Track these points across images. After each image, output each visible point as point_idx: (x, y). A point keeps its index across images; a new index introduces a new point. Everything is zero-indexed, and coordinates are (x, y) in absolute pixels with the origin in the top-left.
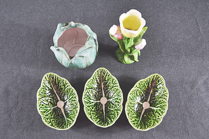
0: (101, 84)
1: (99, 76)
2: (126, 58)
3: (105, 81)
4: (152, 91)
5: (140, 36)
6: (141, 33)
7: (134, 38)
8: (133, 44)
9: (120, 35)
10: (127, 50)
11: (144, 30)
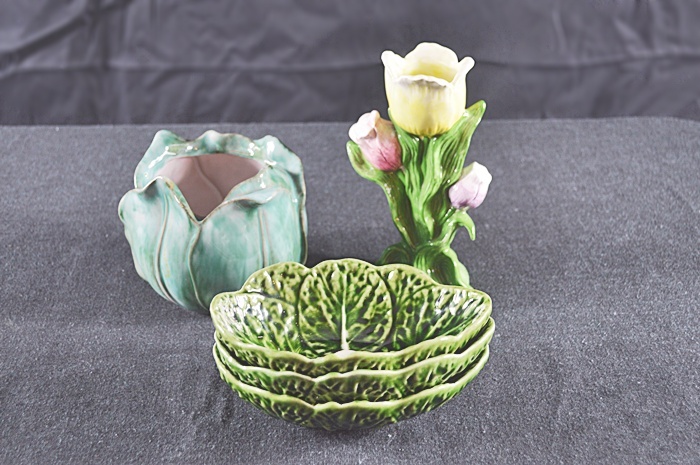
5: (462, 137)
6: (465, 123)
7: (444, 149)
8: (439, 175)
9: (390, 141)
10: (419, 223)
11: (474, 115)
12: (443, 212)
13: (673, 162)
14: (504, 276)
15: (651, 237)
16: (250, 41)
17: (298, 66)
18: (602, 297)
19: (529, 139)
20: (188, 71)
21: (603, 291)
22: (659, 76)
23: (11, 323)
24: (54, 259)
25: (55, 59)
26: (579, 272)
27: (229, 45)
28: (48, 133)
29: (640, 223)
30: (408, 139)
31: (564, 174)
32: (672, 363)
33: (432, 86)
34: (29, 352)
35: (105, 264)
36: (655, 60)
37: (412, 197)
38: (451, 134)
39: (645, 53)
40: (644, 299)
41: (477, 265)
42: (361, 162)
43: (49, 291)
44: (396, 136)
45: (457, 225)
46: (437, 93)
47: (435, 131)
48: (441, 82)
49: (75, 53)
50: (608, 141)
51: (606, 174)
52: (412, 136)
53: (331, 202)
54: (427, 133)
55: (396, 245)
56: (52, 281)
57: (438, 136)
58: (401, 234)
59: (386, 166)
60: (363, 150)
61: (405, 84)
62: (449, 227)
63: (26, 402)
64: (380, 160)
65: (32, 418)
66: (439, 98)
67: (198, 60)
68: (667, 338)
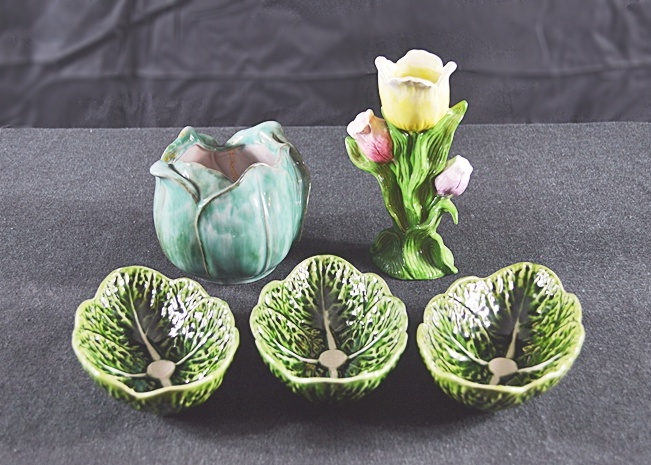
0: (322, 313)
1: (313, 288)
2: (410, 255)
3: (335, 305)
4: (521, 327)
5: (446, 132)
6: (449, 120)
7: (430, 143)
8: (426, 166)
9: (382, 136)
10: (409, 210)
11: (457, 113)
12: (430, 200)
13: (646, 161)
14: (485, 258)
15: (621, 226)
16: (262, 53)
17: (306, 74)
18: (573, 277)
19: (514, 140)
20: (207, 79)
21: (574, 272)
22: (635, 85)
23: (51, 293)
24: (89, 242)
25: (90, 69)
26: (553, 255)
27: (243, 56)
28: (83, 135)
29: (611, 214)
30: (398, 134)
31: (544, 171)
32: (632, 332)
33: (418, 86)
34: (67, 318)
35: (133, 245)
36: (631, 69)
37: (403, 186)
38: (436, 129)
39: (622, 63)
40: (611, 279)
41: (462, 249)
42: (358, 155)
43: (84, 267)
44: (388, 132)
45: (442, 210)
46: (423, 94)
47: (422, 128)
48: (426, 83)
49: (107, 64)
50: (587, 142)
51: (583, 172)
52: (402, 131)
53: (333, 194)
54: (415, 128)
55: (389, 230)
56: (86, 259)
57: (424, 131)
58: (393, 219)
59: (379, 158)
60: (359, 144)
61: (394, 84)
62: (435, 212)
63: (65, 358)
64: (374, 153)
65: (69, 371)
66: (425, 97)
67: (216, 70)
68: (628, 312)
